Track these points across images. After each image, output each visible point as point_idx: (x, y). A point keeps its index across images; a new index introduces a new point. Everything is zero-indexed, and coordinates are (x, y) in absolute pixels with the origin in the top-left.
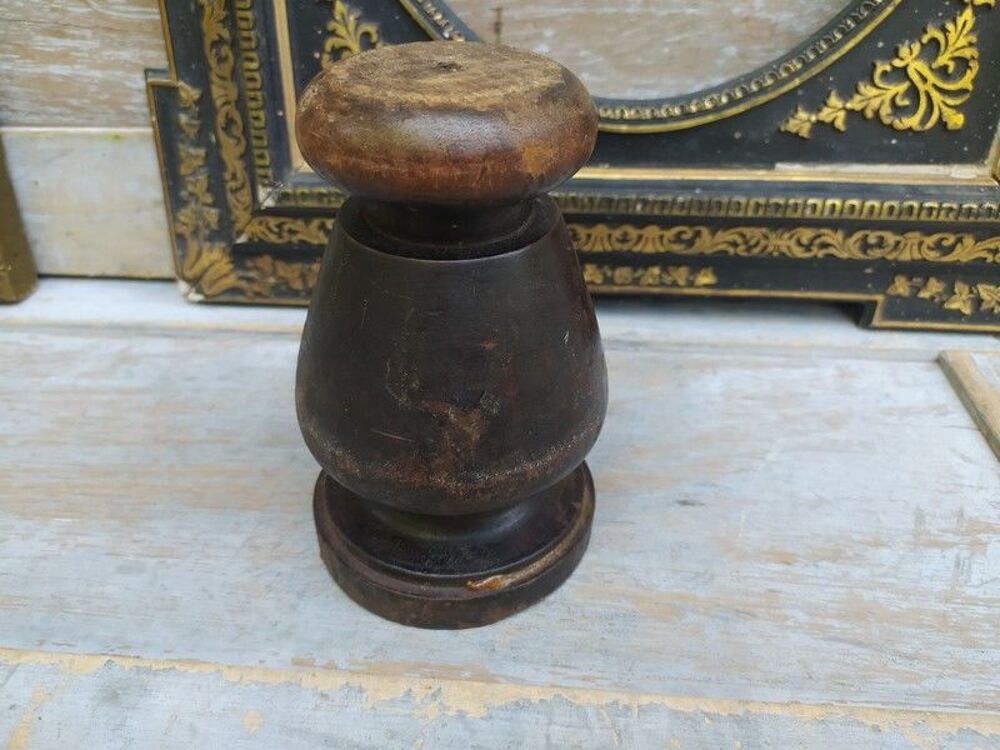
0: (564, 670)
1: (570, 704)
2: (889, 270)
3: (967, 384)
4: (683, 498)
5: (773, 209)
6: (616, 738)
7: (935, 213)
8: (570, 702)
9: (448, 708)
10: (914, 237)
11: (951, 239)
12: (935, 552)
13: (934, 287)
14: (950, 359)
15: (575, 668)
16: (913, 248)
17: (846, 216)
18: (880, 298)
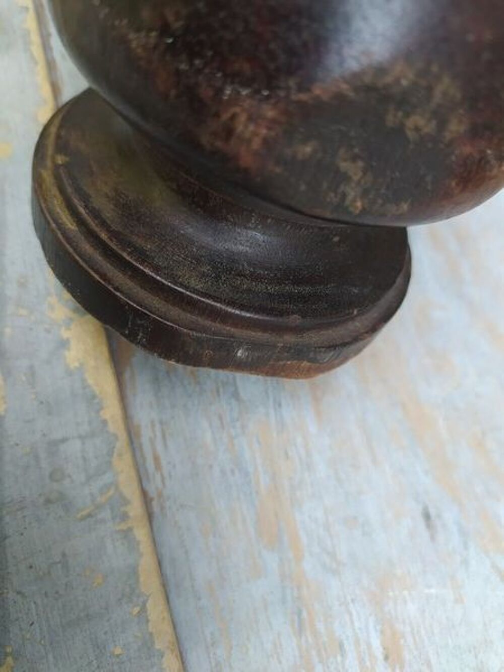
0: (159, 434)
1: (110, 453)
4: (432, 512)
6: (84, 513)
8: (113, 452)
15: (165, 445)
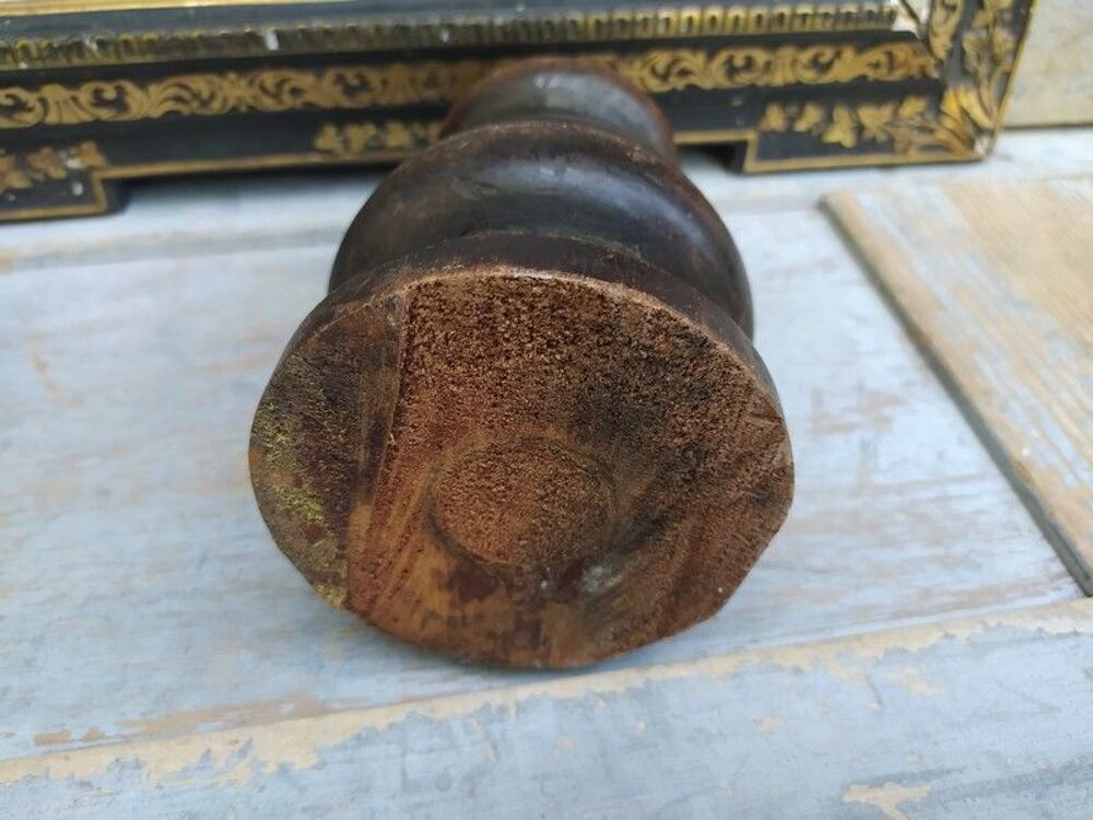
1: (430, 721)
2: (760, 98)
3: (854, 230)
5: (617, 28)
6: (491, 752)
7: (809, 21)
8: (428, 718)
9: (265, 764)
10: (787, 53)
11: (828, 53)
12: (837, 439)
13: (811, 116)
14: (833, 201)
16: (788, 68)
17: (707, 31)
18: (751, 136)
